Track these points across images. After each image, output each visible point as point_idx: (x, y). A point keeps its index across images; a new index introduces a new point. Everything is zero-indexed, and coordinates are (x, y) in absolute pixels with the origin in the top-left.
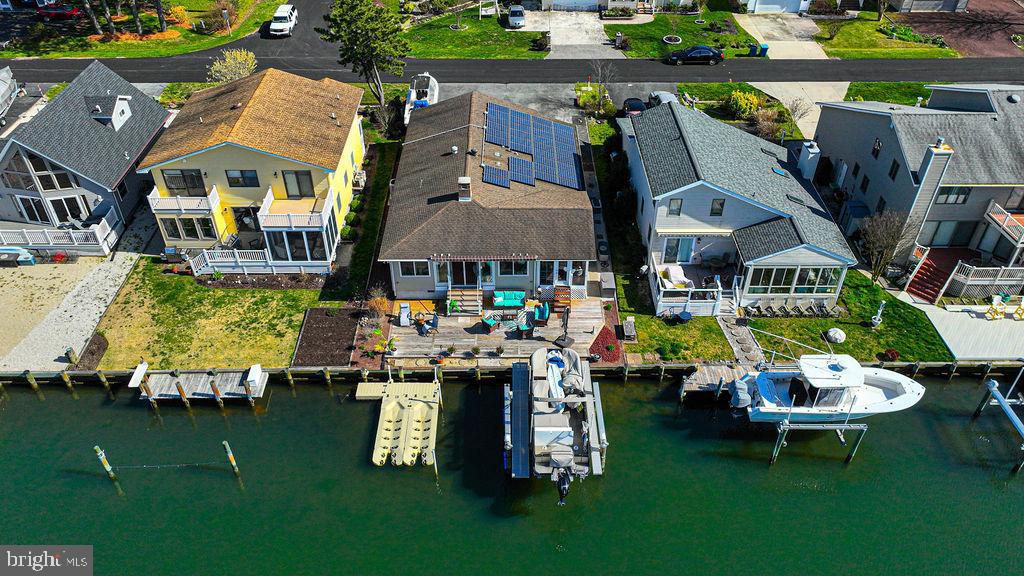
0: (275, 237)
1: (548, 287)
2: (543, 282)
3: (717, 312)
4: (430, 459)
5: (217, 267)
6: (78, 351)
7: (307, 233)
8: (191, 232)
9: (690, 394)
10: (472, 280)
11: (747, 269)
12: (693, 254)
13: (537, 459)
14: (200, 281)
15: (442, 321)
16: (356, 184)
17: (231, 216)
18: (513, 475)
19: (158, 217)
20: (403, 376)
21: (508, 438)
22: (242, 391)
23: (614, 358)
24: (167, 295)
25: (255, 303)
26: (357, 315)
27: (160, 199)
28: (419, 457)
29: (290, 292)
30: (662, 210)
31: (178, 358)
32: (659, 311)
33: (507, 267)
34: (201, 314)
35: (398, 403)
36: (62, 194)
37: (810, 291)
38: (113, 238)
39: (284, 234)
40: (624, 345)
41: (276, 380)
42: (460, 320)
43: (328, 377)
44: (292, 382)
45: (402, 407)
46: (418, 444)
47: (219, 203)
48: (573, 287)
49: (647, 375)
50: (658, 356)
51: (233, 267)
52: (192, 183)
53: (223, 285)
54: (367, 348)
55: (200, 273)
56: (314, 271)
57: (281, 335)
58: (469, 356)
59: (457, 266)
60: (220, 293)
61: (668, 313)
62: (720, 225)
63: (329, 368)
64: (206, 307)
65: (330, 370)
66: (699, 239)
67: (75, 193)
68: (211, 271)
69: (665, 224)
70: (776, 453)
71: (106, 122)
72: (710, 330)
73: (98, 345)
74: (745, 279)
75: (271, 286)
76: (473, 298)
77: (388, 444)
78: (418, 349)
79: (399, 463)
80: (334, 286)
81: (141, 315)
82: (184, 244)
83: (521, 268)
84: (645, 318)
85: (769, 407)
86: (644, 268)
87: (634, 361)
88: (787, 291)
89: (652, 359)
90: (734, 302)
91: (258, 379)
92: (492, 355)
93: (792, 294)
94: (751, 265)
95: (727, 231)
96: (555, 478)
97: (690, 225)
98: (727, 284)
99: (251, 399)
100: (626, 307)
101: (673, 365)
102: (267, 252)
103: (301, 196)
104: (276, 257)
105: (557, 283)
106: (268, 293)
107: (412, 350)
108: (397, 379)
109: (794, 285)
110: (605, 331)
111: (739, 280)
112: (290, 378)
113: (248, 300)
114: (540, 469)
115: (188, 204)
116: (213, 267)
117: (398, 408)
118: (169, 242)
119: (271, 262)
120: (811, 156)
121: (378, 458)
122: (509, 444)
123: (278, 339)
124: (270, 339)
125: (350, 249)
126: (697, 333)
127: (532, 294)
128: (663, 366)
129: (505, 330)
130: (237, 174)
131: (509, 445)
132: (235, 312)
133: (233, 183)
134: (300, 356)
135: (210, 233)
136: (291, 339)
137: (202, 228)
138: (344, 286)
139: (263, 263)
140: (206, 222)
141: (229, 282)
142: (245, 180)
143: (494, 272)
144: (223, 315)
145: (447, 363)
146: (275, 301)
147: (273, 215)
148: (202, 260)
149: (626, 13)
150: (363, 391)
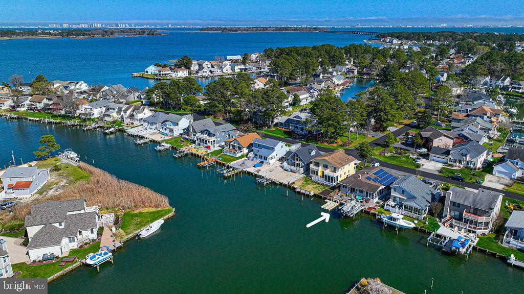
0: (326, 176)
3: (396, 212)
5: (316, 179)
6: (290, 183)
7: (332, 177)
8: (314, 173)
9: (378, 218)
14: (312, 181)
15: (345, 197)
17: (321, 173)
19: (310, 169)
24: (306, 181)
25: (318, 186)
26: (332, 192)
27: (312, 166)
31: (303, 188)
32: (385, 208)
33: (360, 191)
34: (310, 184)
35: (330, 203)
36: (298, 162)
38: (303, 172)
39: (328, 176)
40: (373, 210)
41: (315, 195)
42: (349, 198)
47: (320, 169)
49: (373, 214)
50: (378, 212)
51: (318, 180)
52: (317, 164)
54: (331, 196)
59: (352, 188)
60: (314, 183)
63: (323, 196)
67: (300, 163)
69: (393, 193)
71: (310, 153)
73: (293, 183)
74: (403, 207)
77: (325, 206)
79: (325, 208)
81: (301, 182)
82: (312, 175)
84: (382, 209)
89: (376, 212)
90: (401, 211)
91: (312, 193)
93: (412, 213)
95: (405, 198)
97: (398, 195)
99: (310, 195)
101: (379, 214)
102: (324, 179)
103: (333, 172)
105: (369, 198)
106: (321, 185)
107: (337, 198)
108: (332, 201)
112: (317, 195)
115: (316, 168)
118: (310, 174)
121: (322, 207)
124: (318, 190)
128: (377, 214)
133: (324, 166)
134: (320, 193)
135: (317, 174)
136: (321, 191)
137: (316, 173)
138: (333, 188)
139: (323, 181)
140: (317, 172)
141: (316, 183)
142: (326, 167)
143: (358, 192)
144: (313, 186)
145: (341, 201)
146: (322, 187)
147: (328, 172)
148: (314, 178)
149: (452, 166)
150: (326, 200)
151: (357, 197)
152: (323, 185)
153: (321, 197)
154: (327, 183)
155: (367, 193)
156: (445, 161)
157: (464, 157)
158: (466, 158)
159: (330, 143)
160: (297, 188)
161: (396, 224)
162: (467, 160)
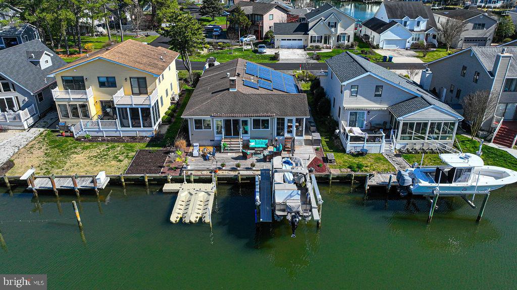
0: (123, 110)
1: (281, 138)
2: (278, 134)
3: (383, 151)
4: (208, 219)
5: (88, 131)
7: (141, 108)
8: (76, 115)
9: (372, 187)
10: (237, 134)
11: (399, 122)
12: (365, 122)
13: (277, 208)
14: (77, 139)
15: (217, 155)
16: (173, 99)
17: (99, 106)
18: (261, 220)
19: (57, 103)
20: (193, 180)
21: (258, 197)
22: (92, 185)
23: (323, 170)
24: (54, 144)
25: (108, 148)
26: (168, 153)
27: (58, 93)
28: (201, 219)
29: (129, 144)
30: (347, 93)
31: (55, 171)
32: (348, 150)
33: (257, 124)
34: (73, 153)
35: (189, 193)
36: (4, 95)
37: (437, 139)
38: (31, 121)
39: (128, 109)
40: (328, 165)
41: (114, 182)
42: (229, 154)
43: (146, 180)
44: (124, 184)
45: (191, 194)
46: (201, 212)
47: (93, 96)
48: (296, 138)
49: (343, 180)
50: (349, 170)
51: (97, 132)
52: (76, 83)
53: (90, 141)
54: (172, 166)
55: (78, 135)
56: (144, 134)
57: (120, 161)
58: (233, 169)
60: (88, 144)
61: (353, 151)
62: (381, 103)
63: (147, 175)
64: (79, 149)
65: (147, 177)
66: (369, 112)
67: (12, 95)
68: (85, 135)
69: (349, 102)
70: (431, 214)
71: (36, 63)
72: (380, 159)
73: (8, 165)
74: (398, 132)
75: (118, 142)
76: (237, 143)
77: (181, 212)
78: (203, 166)
79: (187, 221)
80: (156, 140)
81: (38, 153)
82: (70, 121)
83: (265, 124)
84: (340, 154)
85: (424, 183)
86: (337, 131)
87: (335, 172)
88: (423, 138)
89: (346, 171)
90: (392, 145)
91: (103, 180)
92: (248, 169)
93: (426, 141)
94: (402, 119)
95: (384, 107)
96: (289, 218)
97: (363, 103)
98: (388, 137)
99: (96, 189)
100: (328, 149)
101: (359, 173)
102: (118, 121)
103: (140, 93)
104: (123, 125)
105: (287, 135)
106: (116, 144)
107: (199, 167)
108: (189, 181)
109: (427, 134)
110: (316, 160)
111: (394, 132)
112: (123, 180)
113: (104, 147)
114: (278, 213)
115: (74, 96)
116: (85, 131)
117: (189, 195)
118: (62, 120)
119: (119, 128)
120: (427, 75)
121: (174, 218)
122: (259, 201)
123: (119, 163)
124: (113, 163)
125: (167, 127)
126: (372, 161)
127: (272, 142)
128: (353, 174)
129: (256, 158)
130: (104, 80)
131: (259, 203)
132: (95, 152)
133: (102, 85)
134: (130, 170)
135: (86, 115)
136: (126, 163)
137: (81, 110)
138: (161, 141)
139: (115, 129)
140: (84, 107)
141: (94, 140)
142: (109, 83)
143: (249, 127)
144: (87, 153)
145: (220, 173)
146: (120, 147)
147: (122, 97)
148: (79, 127)
149: (318, 48)
150: (167, 187)
151: (252, 144)
152: (119, 140)
153: (140, 183)
154: (131, 131)
155: (281, 122)
156: (302, 43)
157: (333, 30)
158: (336, 31)
159: (71, 54)
160: (33, 177)
161: (472, 187)
162: (339, 33)
